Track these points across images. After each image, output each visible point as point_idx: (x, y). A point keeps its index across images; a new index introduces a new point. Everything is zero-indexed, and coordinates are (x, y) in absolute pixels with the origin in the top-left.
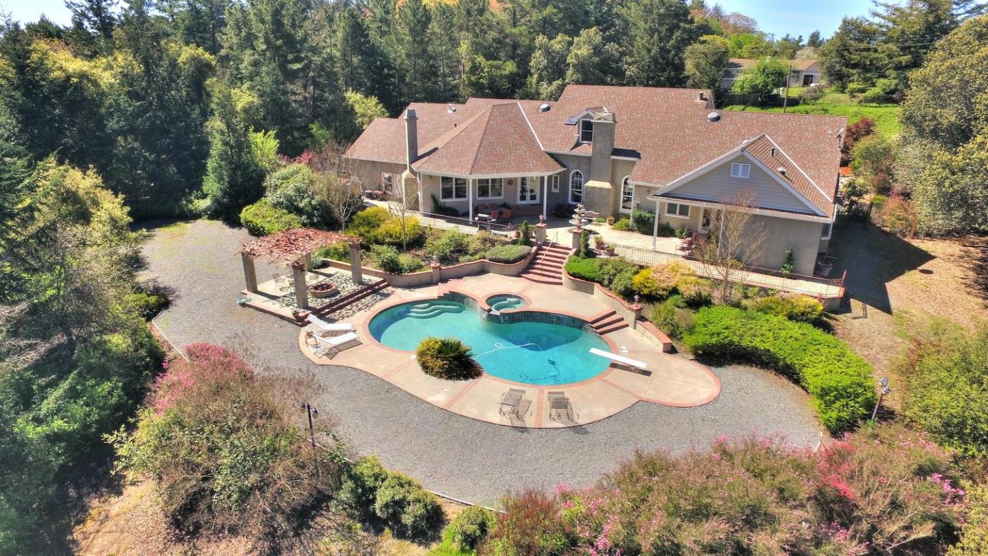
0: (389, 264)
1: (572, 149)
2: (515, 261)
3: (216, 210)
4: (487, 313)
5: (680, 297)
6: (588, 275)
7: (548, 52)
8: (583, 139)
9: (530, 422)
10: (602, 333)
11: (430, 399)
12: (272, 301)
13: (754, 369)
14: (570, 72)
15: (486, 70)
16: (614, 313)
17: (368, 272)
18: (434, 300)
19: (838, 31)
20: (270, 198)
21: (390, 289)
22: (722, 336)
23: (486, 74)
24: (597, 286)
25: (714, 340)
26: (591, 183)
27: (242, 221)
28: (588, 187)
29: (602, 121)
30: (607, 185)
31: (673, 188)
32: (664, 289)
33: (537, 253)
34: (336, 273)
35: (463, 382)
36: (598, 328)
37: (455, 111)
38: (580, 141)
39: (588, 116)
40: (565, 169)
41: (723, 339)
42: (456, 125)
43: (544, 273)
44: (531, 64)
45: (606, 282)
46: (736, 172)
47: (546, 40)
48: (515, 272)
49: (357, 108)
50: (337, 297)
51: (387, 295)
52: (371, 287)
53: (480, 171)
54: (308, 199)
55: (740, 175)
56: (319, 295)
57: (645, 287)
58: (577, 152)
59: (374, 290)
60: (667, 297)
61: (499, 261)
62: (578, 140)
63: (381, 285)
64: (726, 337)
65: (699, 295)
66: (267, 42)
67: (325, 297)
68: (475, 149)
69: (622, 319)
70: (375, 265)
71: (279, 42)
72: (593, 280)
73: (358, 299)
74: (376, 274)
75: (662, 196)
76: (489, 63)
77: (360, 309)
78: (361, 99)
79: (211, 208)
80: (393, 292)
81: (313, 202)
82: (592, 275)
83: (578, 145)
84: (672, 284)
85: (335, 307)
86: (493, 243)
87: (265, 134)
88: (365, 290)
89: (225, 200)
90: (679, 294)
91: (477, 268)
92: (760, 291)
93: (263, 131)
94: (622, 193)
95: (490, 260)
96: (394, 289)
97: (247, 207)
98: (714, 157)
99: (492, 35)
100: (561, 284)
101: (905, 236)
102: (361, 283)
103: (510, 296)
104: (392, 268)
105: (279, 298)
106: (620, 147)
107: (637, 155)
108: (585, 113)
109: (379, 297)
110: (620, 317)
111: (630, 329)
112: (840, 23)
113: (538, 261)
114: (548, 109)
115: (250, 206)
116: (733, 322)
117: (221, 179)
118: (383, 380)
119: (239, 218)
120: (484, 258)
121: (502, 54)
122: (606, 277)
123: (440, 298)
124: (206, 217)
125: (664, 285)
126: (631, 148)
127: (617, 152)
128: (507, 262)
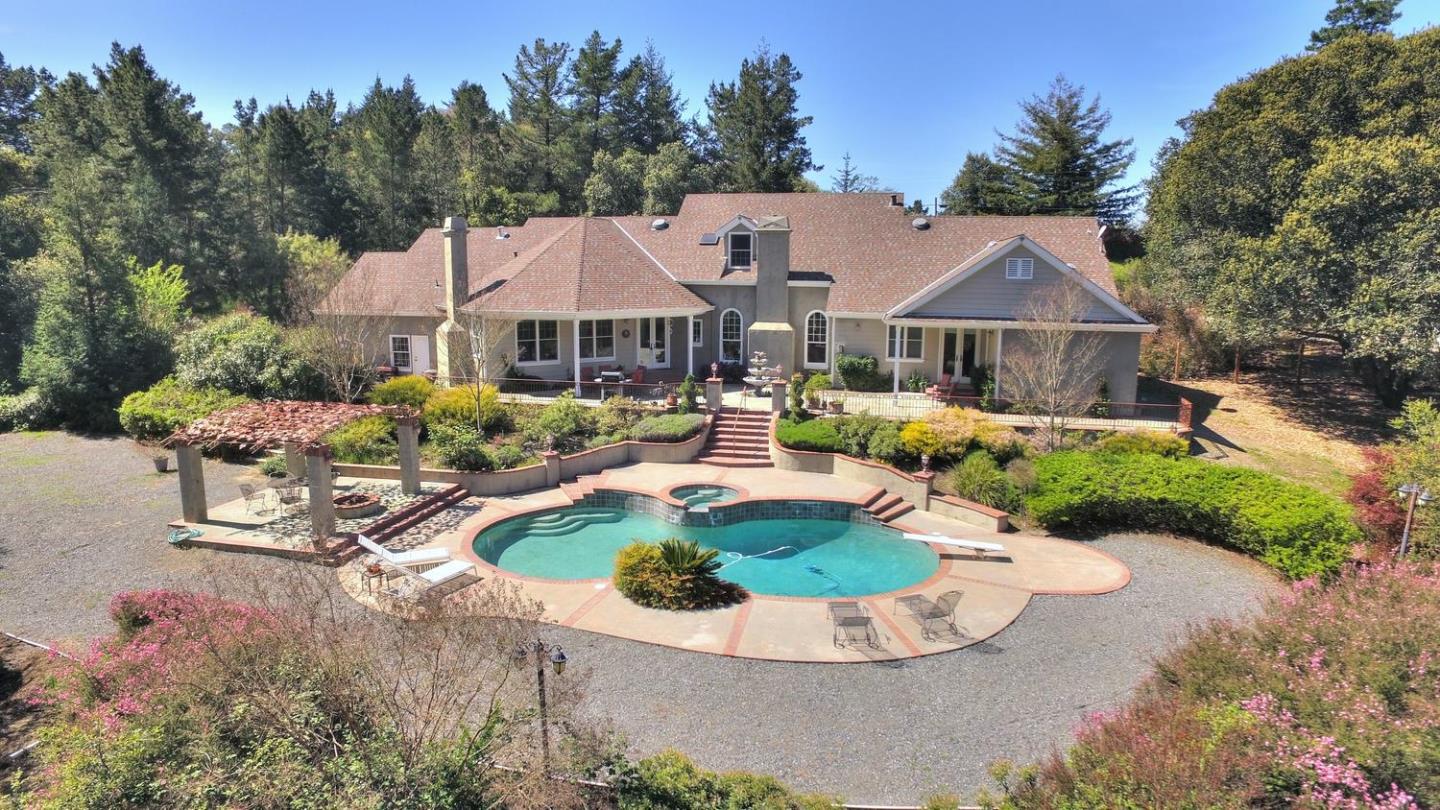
0: (467, 456)
1: (723, 276)
2: (685, 438)
3: (50, 412)
4: (682, 512)
5: (985, 452)
6: (821, 442)
7: (613, 176)
8: (733, 264)
9: (897, 649)
10: (887, 520)
11: (686, 644)
12: (252, 532)
13: (1141, 536)
14: (649, 202)
15: (511, 205)
16: (884, 492)
17: (429, 476)
18: (567, 507)
19: (962, 168)
20: (186, 373)
21: (473, 500)
22: (1086, 492)
23: (512, 211)
24: (838, 459)
25: (1076, 499)
26: (757, 326)
27: (123, 420)
28: (755, 332)
29: (771, 228)
30: (785, 327)
31: (917, 305)
32: (957, 444)
33: (714, 425)
34: (358, 484)
35: (723, 611)
36: (878, 512)
37: (507, 236)
38: (730, 267)
39: (740, 227)
40: (712, 308)
41: (1090, 495)
42: (516, 254)
43: (737, 452)
44: (586, 193)
45: (855, 449)
46: (1013, 272)
47: (608, 156)
48: (687, 456)
49: (305, 256)
50: (385, 515)
51: (476, 509)
52: (440, 497)
53: (592, 306)
54: (274, 368)
55: (1019, 276)
56: (349, 514)
57: (927, 445)
58: (730, 280)
59: (447, 502)
60: (965, 455)
61: (657, 439)
62: (726, 265)
63: (457, 495)
64: (1094, 492)
65: (1014, 445)
66: (136, 140)
67: (363, 516)
68: (575, 275)
69: (900, 500)
70: (436, 462)
71: (161, 143)
72: (830, 450)
73: (424, 518)
74: (442, 477)
75: (905, 316)
76: (515, 195)
77: (437, 532)
78: (312, 242)
79: (38, 408)
80: (483, 503)
81: (286, 373)
82: (828, 442)
83: (726, 272)
84: (969, 435)
85: (387, 531)
86: (639, 415)
87: (163, 269)
88: (432, 502)
89: (80, 386)
90: (981, 448)
91: (620, 455)
92: (1085, 435)
93: (160, 263)
94: (806, 338)
95: (642, 440)
96: (482, 499)
97: (134, 395)
98: (940, 273)
99: (514, 156)
100: (771, 465)
101: (1169, 379)
102: (418, 492)
103: (702, 487)
104: (472, 464)
105: (262, 526)
106: (798, 269)
107: (829, 278)
108: (736, 222)
109: (462, 513)
110: (896, 497)
111: (920, 512)
112: (965, 159)
113: (720, 436)
114: (666, 226)
115: (139, 394)
116: (1093, 470)
117: (68, 344)
118: (569, 628)
119: (117, 415)
120: (628, 438)
121: (532, 185)
122: (853, 441)
123: (577, 503)
124: (26, 426)
125: (954, 438)
126: (814, 270)
127: (794, 276)
128: (674, 439)
